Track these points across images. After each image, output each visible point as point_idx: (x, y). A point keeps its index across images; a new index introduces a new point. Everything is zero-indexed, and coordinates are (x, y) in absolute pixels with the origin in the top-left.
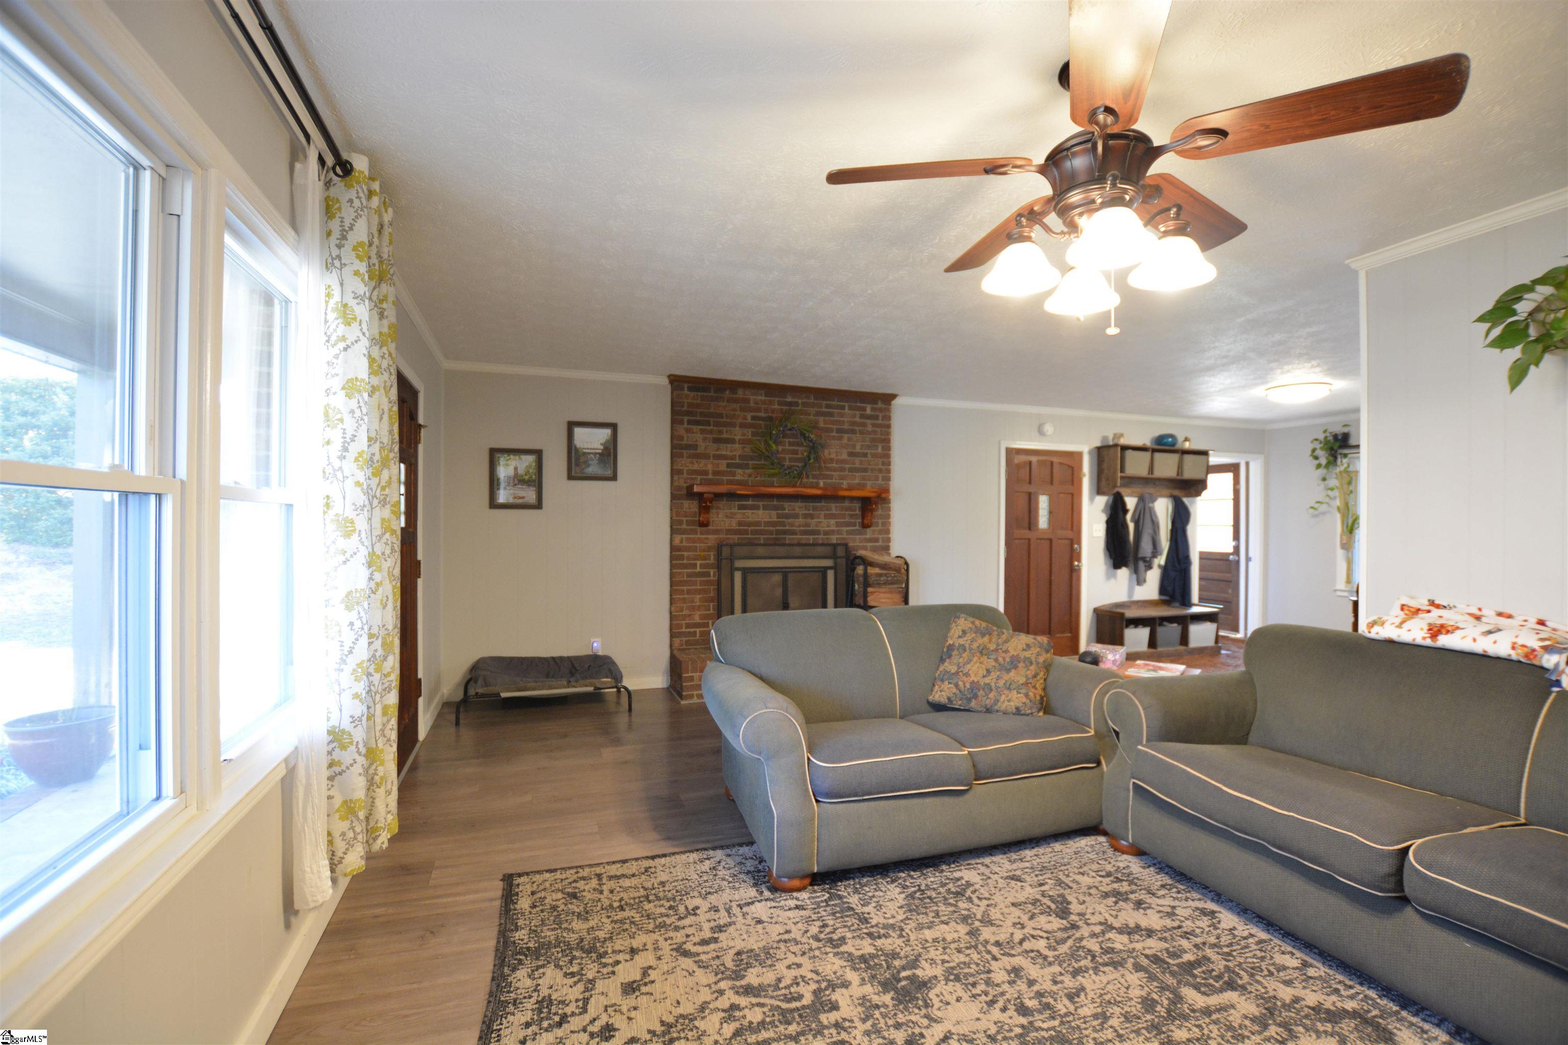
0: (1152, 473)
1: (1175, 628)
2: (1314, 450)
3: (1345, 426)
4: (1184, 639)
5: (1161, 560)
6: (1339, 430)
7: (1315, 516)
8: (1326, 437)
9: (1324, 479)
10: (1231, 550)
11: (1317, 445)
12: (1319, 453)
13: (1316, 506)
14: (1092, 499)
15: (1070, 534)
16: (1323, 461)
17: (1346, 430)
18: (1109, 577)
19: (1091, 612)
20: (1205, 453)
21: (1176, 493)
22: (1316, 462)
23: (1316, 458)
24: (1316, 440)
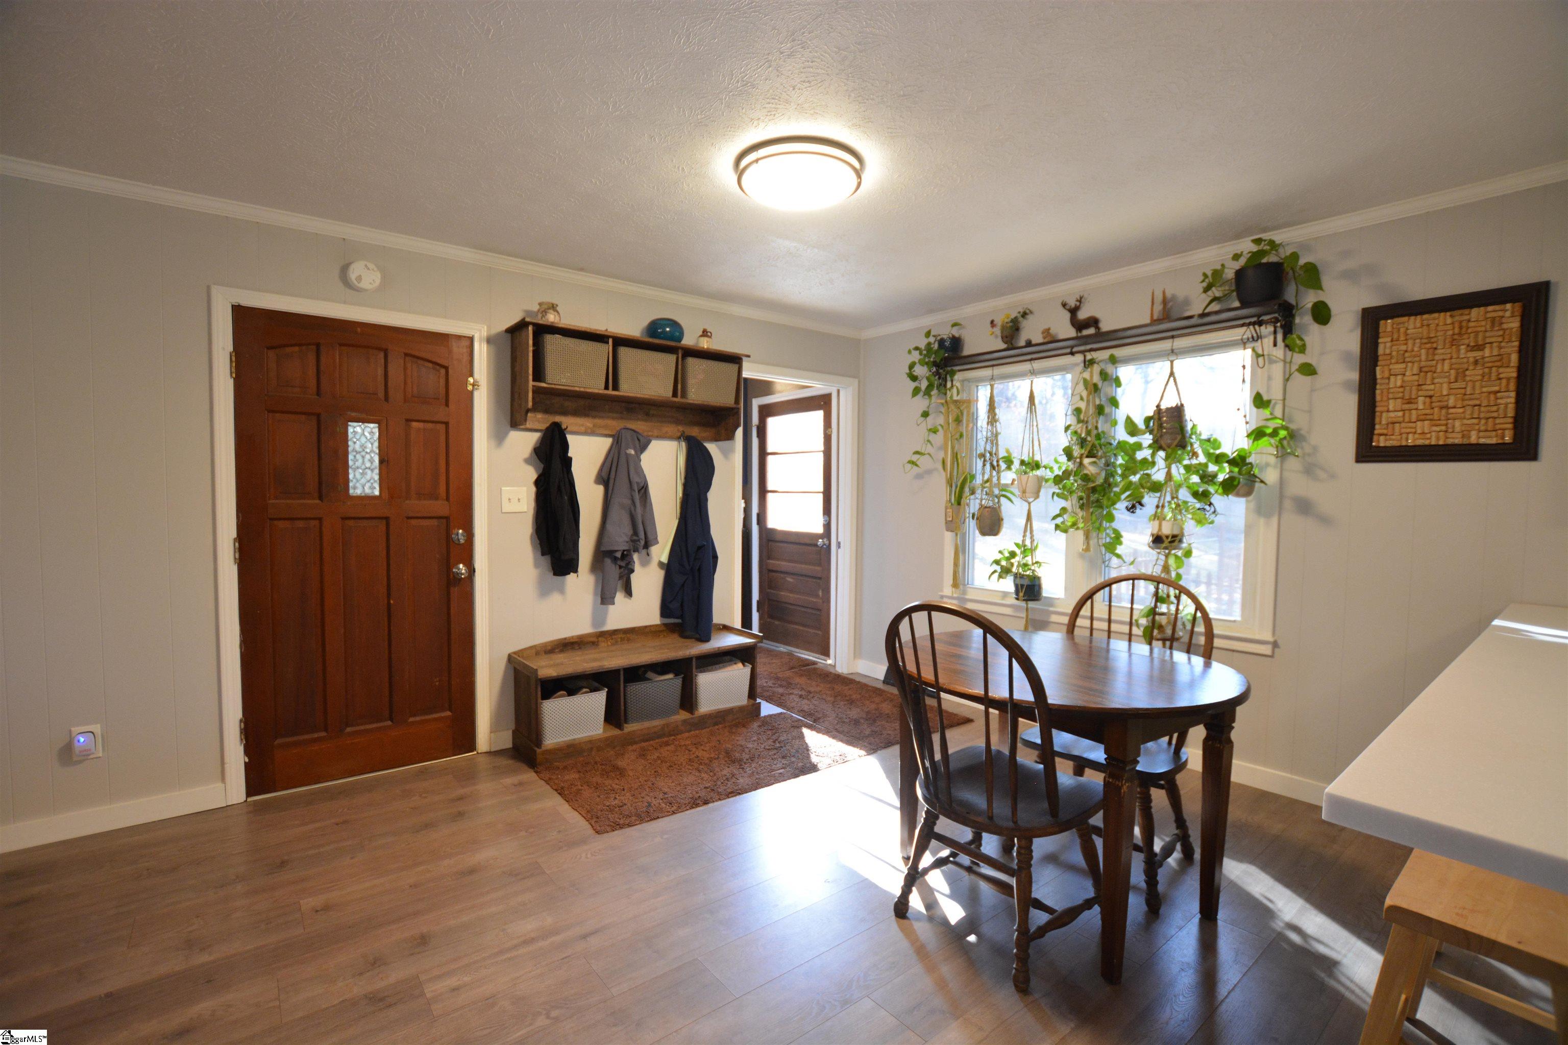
0: (616, 387)
1: (670, 683)
2: (911, 366)
3: (955, 325)
4: (688, 699)
5: (661, 551)
6: (946, 332)
7: (919, 476)
8: (929, 344)
9: (925, 414)
10: (820, 530)
11: (916, 356)
12: (920, 371)
13: (915, 458)
14: (498, 437)
15: (440, 507)
16: (924, 384)
17: (955, 332)
18: (544, 591)
19: (502, 664)
20: (735, 360)
21: (695, 432)
22: (913, 385)
23: (914, 378)
24: (917, 348)
